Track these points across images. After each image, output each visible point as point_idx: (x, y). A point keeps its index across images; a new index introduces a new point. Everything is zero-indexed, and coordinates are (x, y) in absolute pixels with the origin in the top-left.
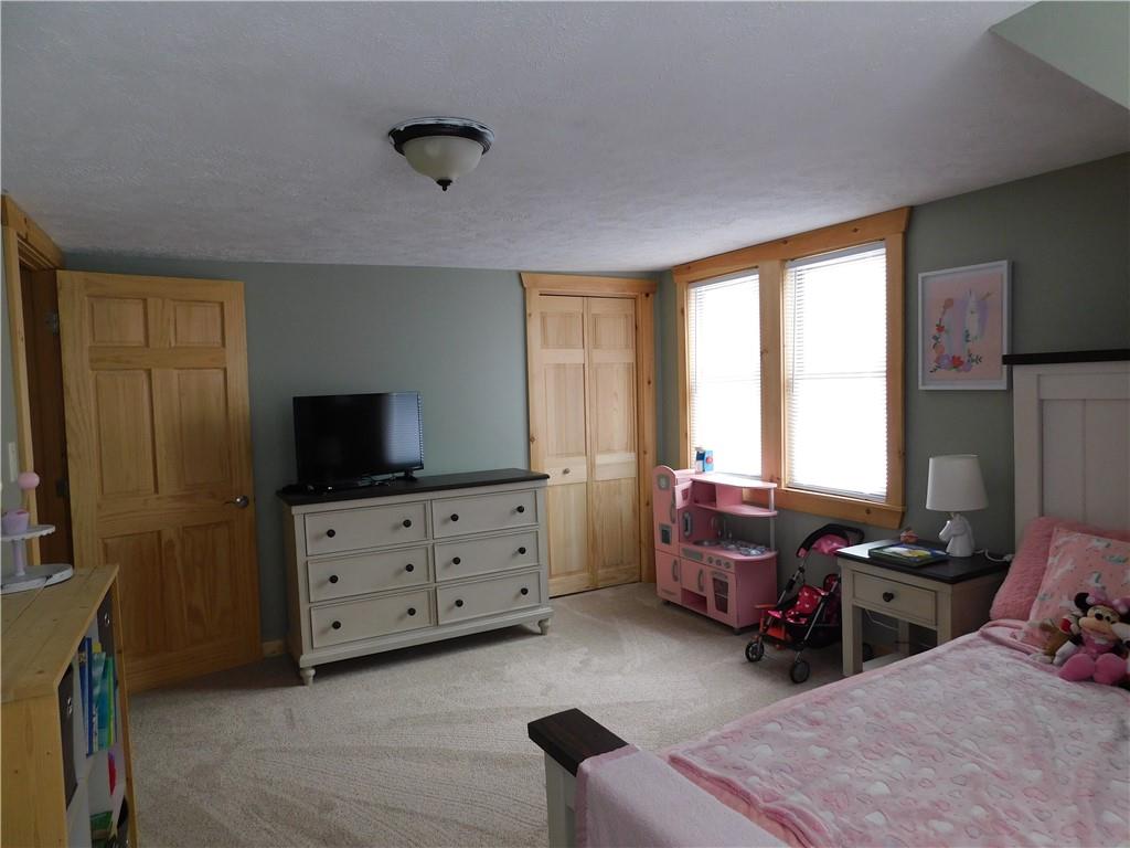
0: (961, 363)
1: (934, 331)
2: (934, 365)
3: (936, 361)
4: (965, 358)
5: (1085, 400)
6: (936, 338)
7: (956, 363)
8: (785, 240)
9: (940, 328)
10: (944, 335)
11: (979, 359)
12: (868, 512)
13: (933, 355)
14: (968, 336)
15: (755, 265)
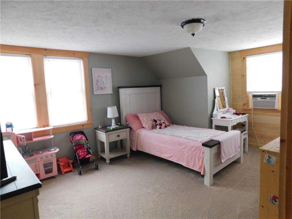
0: (103, 88)
1: (96, 82)
2: (97, 89)
3: (97, 88)
4: (103, 87)
5: (130, 94)
6: (97, 83)
7: (102, 88)
8: (45, 50)
9: (98, 81)
10: (98, 82)
11: (106, 88)
12: (83, 126)
13: (96, 87)
14: (104, 83)
15: (30, 54)
